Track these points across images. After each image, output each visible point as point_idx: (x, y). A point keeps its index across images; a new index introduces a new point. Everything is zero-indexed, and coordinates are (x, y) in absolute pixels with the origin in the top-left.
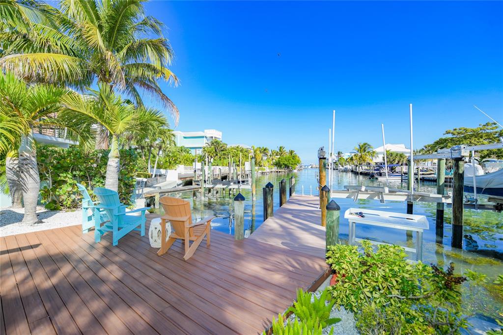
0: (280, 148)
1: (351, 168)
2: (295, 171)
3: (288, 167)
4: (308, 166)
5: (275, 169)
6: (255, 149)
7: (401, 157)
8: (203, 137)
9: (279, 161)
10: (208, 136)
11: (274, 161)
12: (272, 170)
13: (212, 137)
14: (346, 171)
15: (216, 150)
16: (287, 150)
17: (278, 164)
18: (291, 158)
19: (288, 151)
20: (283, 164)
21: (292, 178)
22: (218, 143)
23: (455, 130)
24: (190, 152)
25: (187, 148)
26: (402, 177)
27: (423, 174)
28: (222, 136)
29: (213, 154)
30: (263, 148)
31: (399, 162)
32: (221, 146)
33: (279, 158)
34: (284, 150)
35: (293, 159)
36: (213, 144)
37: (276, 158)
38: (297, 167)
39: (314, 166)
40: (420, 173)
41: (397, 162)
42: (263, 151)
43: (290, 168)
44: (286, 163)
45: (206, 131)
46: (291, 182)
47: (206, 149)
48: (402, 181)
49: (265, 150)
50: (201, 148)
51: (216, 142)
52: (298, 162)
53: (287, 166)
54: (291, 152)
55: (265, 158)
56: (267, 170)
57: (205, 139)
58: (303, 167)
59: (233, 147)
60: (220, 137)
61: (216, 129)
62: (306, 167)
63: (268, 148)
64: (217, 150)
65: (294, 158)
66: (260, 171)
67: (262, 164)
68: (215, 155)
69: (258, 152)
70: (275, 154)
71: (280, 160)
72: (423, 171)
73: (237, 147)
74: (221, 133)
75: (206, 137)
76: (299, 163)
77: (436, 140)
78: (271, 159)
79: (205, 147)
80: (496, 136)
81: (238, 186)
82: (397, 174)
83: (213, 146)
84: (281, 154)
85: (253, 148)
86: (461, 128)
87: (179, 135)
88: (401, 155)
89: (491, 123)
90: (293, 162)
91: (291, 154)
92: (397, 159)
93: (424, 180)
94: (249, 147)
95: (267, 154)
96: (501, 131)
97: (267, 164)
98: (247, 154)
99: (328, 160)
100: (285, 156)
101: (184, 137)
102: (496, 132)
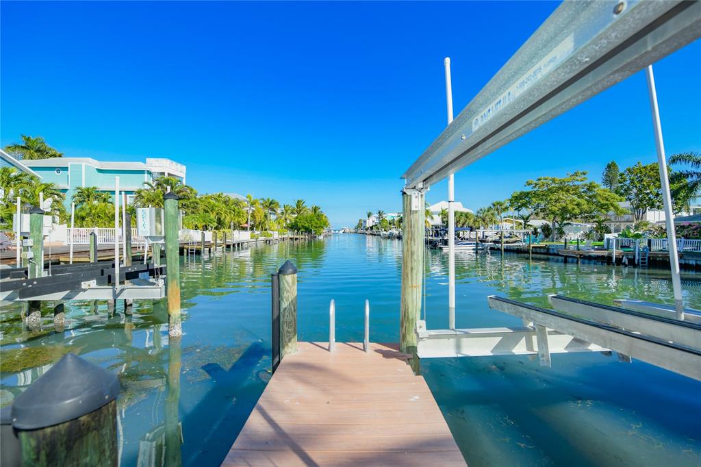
0: (298, 202)
1: (397, 232)
2: (321, 237)
3: (310, 232)
4: (339, 231)
5: (289, 234)
6: (252, 200)
7: (467, 217)
8: (142, 172)
9: (296, 222)
11: (288, 221)
12: (285, 236)
13: (163, 174)
14: (390, 237)
16: (309, 205)
17: (293, 227)
18: (315, 218)
19: (311, 208)
20: (303, 226)
23: (540, 179)
24: (110, 200)
26: (477, 246)
27: (507, 242)
30: (268, 199)
31: (463, 225)
33: (296, 218)
34: (304, 205)
35: (317, 219)
37: (292, 218)
38: (325, 231)
39: (347, 230)
40: (504, 240)
41: (461, 225)
42: (268, 204)
43: (313, 233)
44: (307, 225)
45: (148, 160)
47: (143, 194)
48: (476, 252)
49: (271, 203)
50: (133, 192)
51: (168, 182)
52: (325, 224)
53: (308, 231)
54: (315, 210)
55: (273, 217)
56: (275, 236)
57: (146, 175)
58: (332, 232)
60: (183, 175)
62: (337, 232)
63: (276, 200)
65: (319, 217)
66: (263, 238)
67: (267, 227)
69: (259, 206)
70: (289, 212)
71: (298, 220)
72: (507, 238)
74: (184, 168)
75: (149, 173)
76: (327, 227)
77: (515, 194)
78: (283, 219)
79: (141, 191)
80: (583, 190)
81: (114, 292)
82: (468, 242)
83: (160, 189)
84: (299, 212)
85: (248, 199)
86: (546, 177)
87: (84, 164)
88: (467, 215)
89: (580, 172)
90: (317, 224)
91: (315, 212)
92: (462, 221)
93: (507, 250)
94: (242, 198)
95: (275, 211)
96: (591, 184)
97: (276, 226)
98: (236, 208)
99: (365, 222)
100: (305, 215)
101: (97, 169)
102: (585, 185)
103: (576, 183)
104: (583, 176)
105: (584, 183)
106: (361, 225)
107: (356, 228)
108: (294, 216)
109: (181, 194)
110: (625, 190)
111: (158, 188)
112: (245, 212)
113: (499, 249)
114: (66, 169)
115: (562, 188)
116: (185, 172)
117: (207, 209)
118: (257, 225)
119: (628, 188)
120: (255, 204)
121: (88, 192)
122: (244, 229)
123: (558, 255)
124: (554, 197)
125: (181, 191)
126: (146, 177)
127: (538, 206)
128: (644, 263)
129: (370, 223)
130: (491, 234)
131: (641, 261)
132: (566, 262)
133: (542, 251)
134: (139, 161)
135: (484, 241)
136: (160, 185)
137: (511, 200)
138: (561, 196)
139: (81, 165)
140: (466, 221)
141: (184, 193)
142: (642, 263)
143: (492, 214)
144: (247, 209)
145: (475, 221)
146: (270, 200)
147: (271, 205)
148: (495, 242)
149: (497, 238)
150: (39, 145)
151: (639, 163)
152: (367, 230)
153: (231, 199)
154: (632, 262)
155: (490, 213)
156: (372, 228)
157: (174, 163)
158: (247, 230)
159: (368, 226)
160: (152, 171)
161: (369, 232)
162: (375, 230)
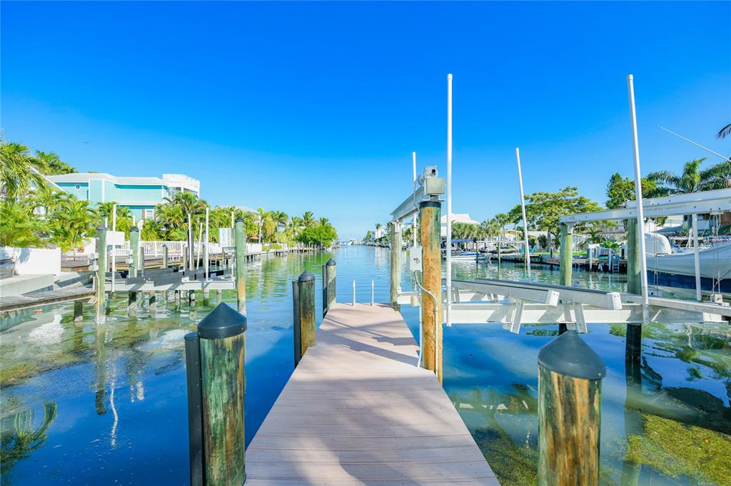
0: (306, 214)
2: (330, 249)
3: (319, 244)
4: (347, 243)
5: (301, 246)
6: (263, 213)
7: (471, 229)
8: (159, 187)
9: (304, 234)
10: (170, 185)
11: (297, 234)
12: (294, 248)
13: (179, 189)
15: (184, 212)
16: (316, 218)
17: (303, 239)
18: (324, 230)
19: (319, 220)
20: (312, 239)
21: (328, 264)
22: (190, 199)
23: (535, 194)
24: (129, 214)
25: (124, 206)
26: (477, 257)
27: (504, 252)
28: (200, 189)
29: (177, 218)
30: (278, 212)
31: (468, 236)
32: (195, 204)
33: (305, 230)
34: (312, 217)
35: (326, 231)
36: (178, 199)
37: (300, 230)
38: (333, 243)
39: (356, 242)
40: (501, 250)
41: (465, 236)
42: (277, 217)
43: (322, 245)
44: (315, 237)
45: (165, 176)
46: (325, 274)
47: (162, 209)
48: (477, 262)
49: (281, 216)
50: (152, 207)
51: (186, 197)
52: (334, 236)
53: (317, 243)
54: (323, 221)
55: (281, 229)
56: (285, 248)
57: (163, 190)
58: (341, 243)
59: (222, 208)
60: (197, 190)
61: (186, 174)
62: (345, 244)
63: (286, 213)
64: (187, 212)
65: (327, 229)
66: (273, 250)
67: (276, 239)
68: (182, 220)
69: (269, 219)
70: (297, 224)
71: (306, 232)
72: (503, 248)
73: (231, 210)
74: (198, 182)
75: (166, 188)
76: (335, 238)
77: (513, 208)
78: (291, 231)
79: (161, 206)
80: (574, 204)
81: (203, 285)
82: (470, 253)
83: (179, 205)
84: (307, 224)
85: (259, 213)
86: (540, 192)
87: (103, 180)
88: (471, 228)
89: (571, 187)
90: (325, 236)
91: (323, 224)
92: (466, 233)
93: (502, 260)
94: (252, 211)
95: (284, 223)
96: (581, 198)
97: (284, 238)
98: (248, 221)
99: (374, 233)
100: (313, 227)
101: (116, 185)
102: (576, 200)
103: (568, 198)
104: (574, 191)
105: (574, 198)
106: (369, 237)
107: (365, 240)
108: (302, 227)
109: (199, 208)
110: (615, 204)
111: (177, 203)
112: (257, 225)
113: (496, 259)
114: (86, 185)
115: (556, 202)
116: (199, 187)
117: (222, 222)
118: (267, 237)
119: (618, 202)
120: (266, 217)
121: (109, 206)
122: (256, 241)
123: (546, 263)
124: (547, 210)
125: (200, 206)
126: (163, 192)
127: (533, 219)
128: (617, 269)
129: (378, 235)
130: (490, 245)
131: (613, 268)
132: (552, 269)
133: (537, 260)
134: (154, 176)
135: (484, 252)
136: (179, 200)
137: (510, 213)
138: (554, 210)
139: (101, 181)
140: (470, 233)
141: (202, 208)
142: (615, 269)
143: (495, 226)
144: (258, 222)
145: (479, 232)
146: (280, 213)
147: (280, 218)
148: (493, 252)
149: (494, 248)
150: (53, 160)
151: (627, 179)
152: (375, 241)
153: (243, 213)
154: (606, 269)
155: (493, 225)
156: (380, 240)
157: (190, 178)
158: (258, 242)
159: (376, 237)
160: (168, 186)
161: (378, 243)
162: (383, 242)
